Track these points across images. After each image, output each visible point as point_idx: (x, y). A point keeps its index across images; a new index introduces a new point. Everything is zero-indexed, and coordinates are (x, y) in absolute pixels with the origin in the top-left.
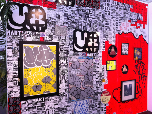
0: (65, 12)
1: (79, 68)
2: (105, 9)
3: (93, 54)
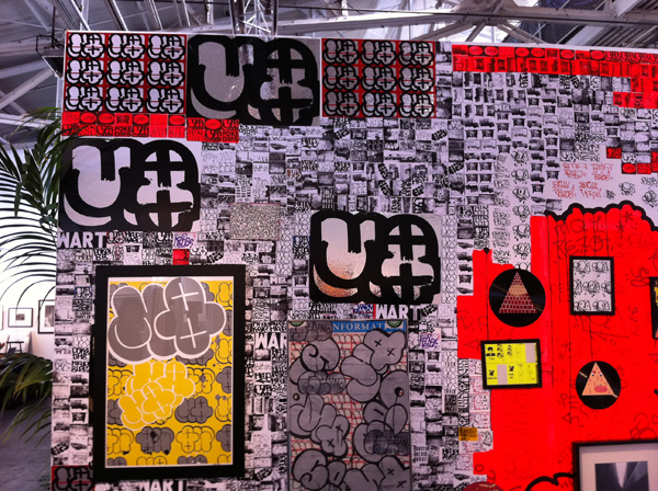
0: (272, 150)
1: (337, 370)
2: (467, 115)
3: (407, 310)
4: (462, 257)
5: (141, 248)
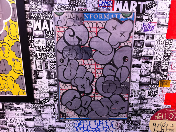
1: (87, 45)
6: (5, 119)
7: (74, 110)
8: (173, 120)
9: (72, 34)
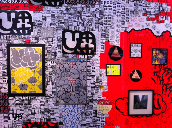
0: (52, 13)
1: (69, 71)
3: (87, 56)
4: (102, 43)
5: (18, 39)
6: (31, 105)
7: (63, 100)
8: (107, 104)
9: (63, 67)
